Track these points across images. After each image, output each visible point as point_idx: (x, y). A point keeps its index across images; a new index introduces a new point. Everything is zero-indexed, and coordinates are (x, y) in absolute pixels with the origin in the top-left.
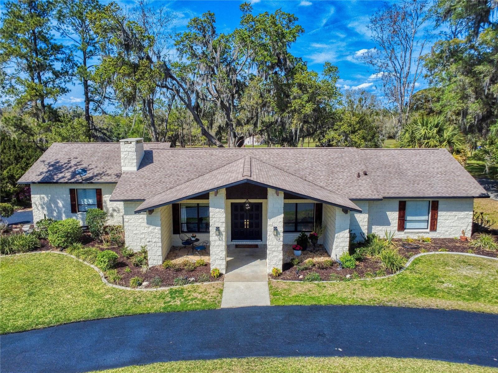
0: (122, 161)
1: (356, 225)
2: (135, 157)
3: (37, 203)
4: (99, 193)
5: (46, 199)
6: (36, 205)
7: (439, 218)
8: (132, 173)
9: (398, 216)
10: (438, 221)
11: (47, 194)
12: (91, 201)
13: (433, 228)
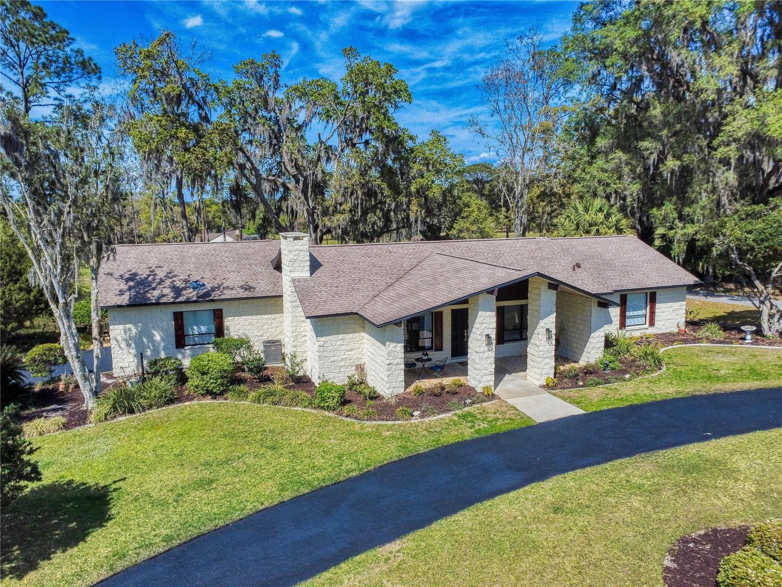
2: (308, 258)
3: (119, 338)
4: (218, 316)
5: (134, 331)
6: (118, 341)
7: (656, 311)
8: (305, 280)
9: (619, 313)
10: (656, 314)
11: (135, 324)
12: (203, 329)
13: (652, 324)
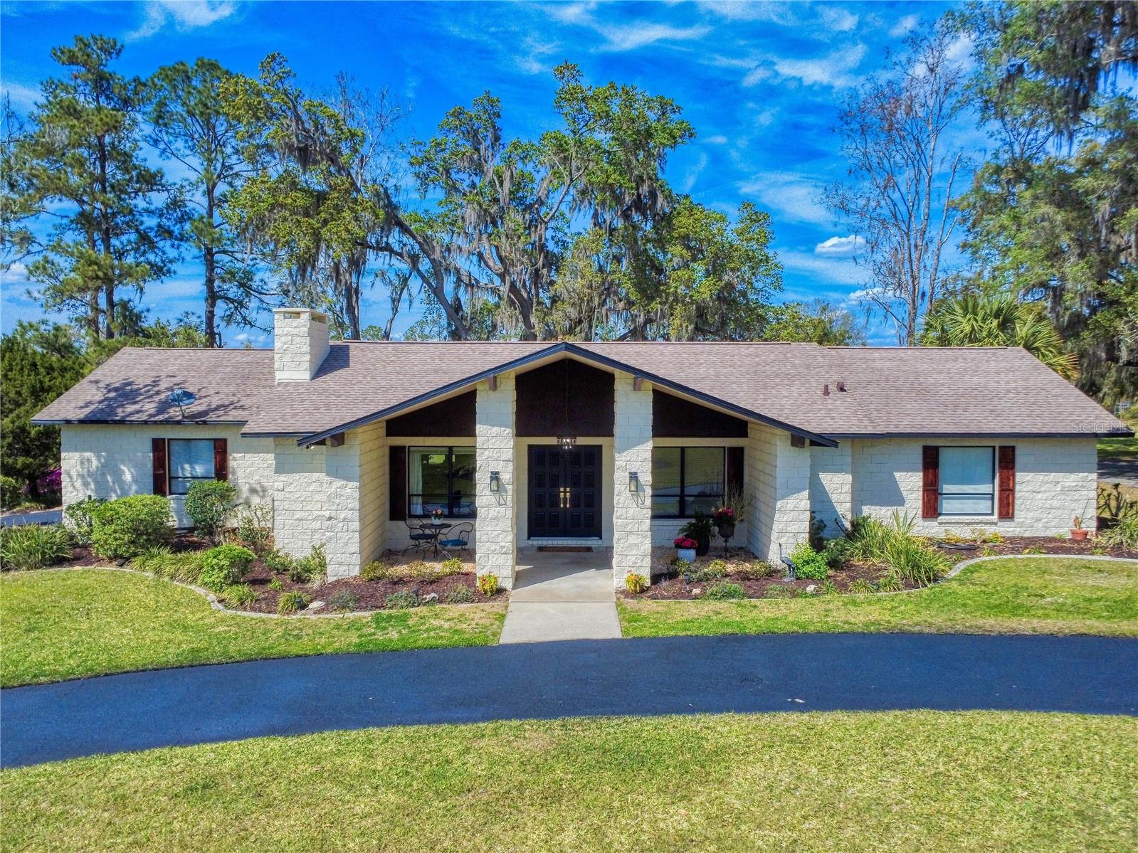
0: (277, 357)
1: (823, 502)
2: (306, 348)
3: (73, 473)
4: (220, 449)
5: (95, 463)
7: (1018, 487)
8: (297, 385)
9: (921, 484)
10: (1017, 495)
11: (97, 452)
12: (199, 470)
13: (1006, 512)
